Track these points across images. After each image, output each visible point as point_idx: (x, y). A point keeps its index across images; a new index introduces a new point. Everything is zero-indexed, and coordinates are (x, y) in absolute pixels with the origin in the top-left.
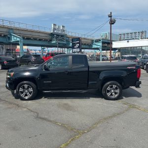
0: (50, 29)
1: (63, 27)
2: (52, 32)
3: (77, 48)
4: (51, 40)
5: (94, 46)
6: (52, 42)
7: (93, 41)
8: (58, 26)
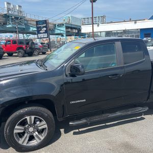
0: (3, 9)
1: (20, 6)
2: (6, 13)
3: (44, 33)
5: (57, 32)
6: (7, 26)
7: (55, 25)
8: (13, 6)
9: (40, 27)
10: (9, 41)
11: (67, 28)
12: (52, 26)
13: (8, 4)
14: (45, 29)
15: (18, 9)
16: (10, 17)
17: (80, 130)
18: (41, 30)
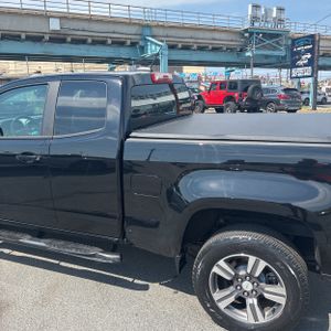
2: (247, 26)
3: (305, 65)
6: (247, 54)
8: (265, 10)
9: (299, 53)
10: (216, 83)
13: (256, 7)
14: (309, 56)
15: (274, 15)
16: (255, 35)
18: (299, 59)
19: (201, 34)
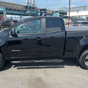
1: (34, 1)
2: (26, 5)
3: (44, 16)
4: (26, 11)
6: (27, 12)
7: (54, 12)
8: (30, 1)
9: (42, 13)
11: (60, 13)
12: (52, 12)
14: (45, 14)
15: (33, 3)
17: (22, 67)
18: (42, 14)
19: (14, 6)
